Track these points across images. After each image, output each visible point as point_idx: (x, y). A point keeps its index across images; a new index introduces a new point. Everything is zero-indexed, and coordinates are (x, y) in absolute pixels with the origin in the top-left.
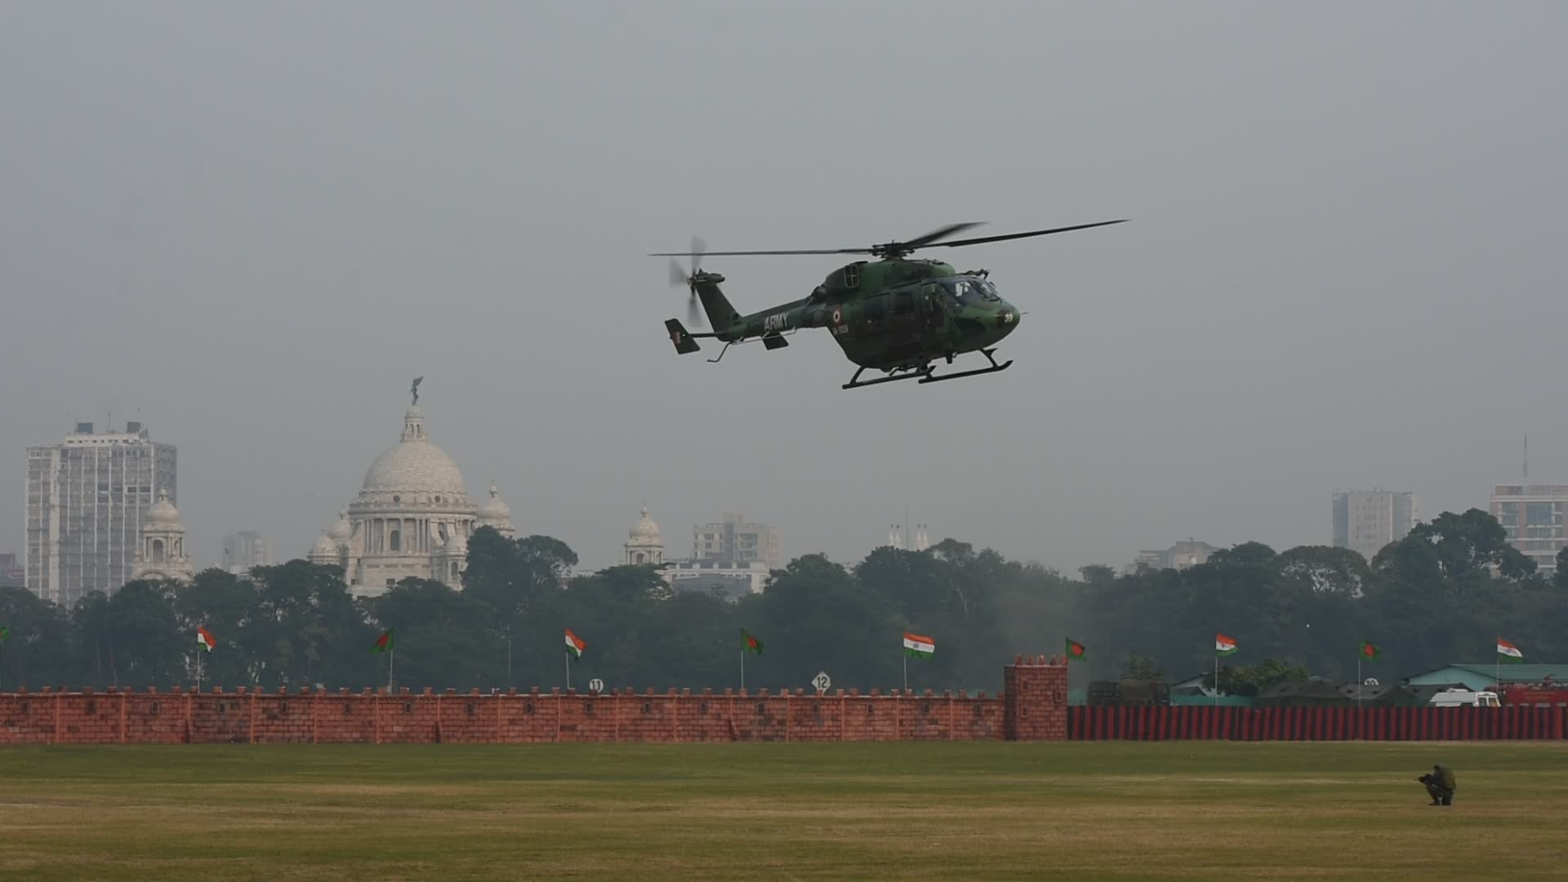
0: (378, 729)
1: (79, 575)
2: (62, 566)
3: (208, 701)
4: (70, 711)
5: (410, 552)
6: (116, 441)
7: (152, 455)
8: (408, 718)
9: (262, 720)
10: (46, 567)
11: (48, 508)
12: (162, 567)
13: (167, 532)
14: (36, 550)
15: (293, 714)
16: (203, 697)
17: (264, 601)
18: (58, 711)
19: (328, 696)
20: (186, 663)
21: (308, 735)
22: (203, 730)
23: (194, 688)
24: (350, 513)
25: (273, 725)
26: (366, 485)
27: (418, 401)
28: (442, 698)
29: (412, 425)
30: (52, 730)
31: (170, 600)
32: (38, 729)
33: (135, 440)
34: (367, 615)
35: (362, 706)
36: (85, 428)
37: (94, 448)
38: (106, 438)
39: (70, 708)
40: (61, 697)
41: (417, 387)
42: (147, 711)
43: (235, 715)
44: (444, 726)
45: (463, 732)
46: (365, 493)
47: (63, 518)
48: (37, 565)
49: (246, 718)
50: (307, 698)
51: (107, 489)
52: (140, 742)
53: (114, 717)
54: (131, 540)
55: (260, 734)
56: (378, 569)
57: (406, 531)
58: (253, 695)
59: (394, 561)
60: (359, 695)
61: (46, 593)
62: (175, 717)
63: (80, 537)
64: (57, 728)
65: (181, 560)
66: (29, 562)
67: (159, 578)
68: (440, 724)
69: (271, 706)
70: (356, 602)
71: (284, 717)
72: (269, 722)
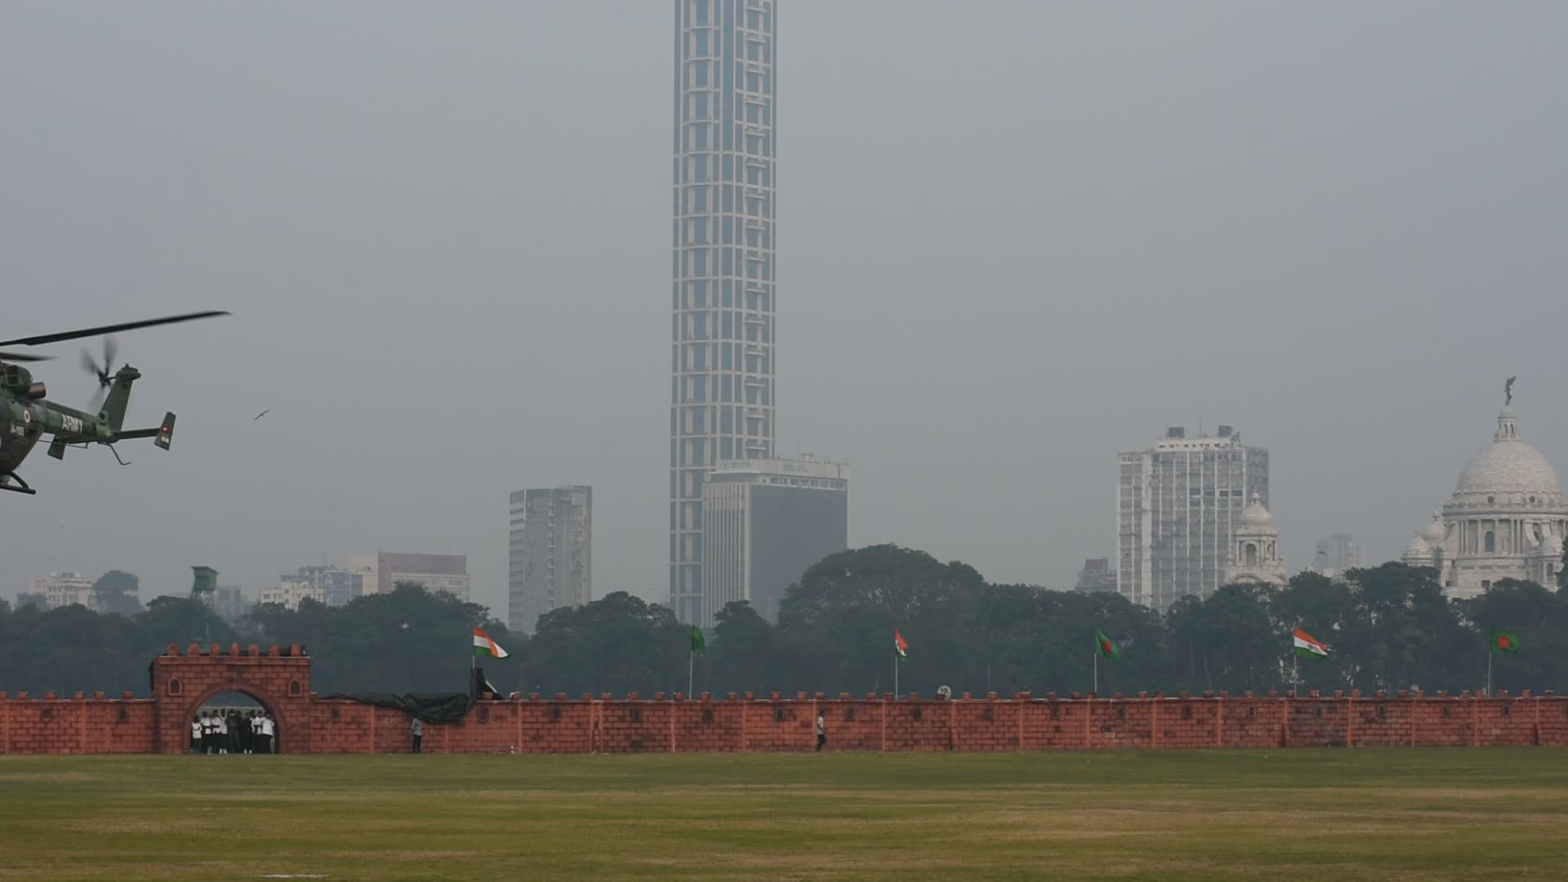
0: (1477, 733)
1: (1172, 579)
2: (1155, 572)
3: (1305, 705)
4: (1167, 716)
5: (1505, 554)
6: (1208, 445)
7: (1244, 458)
8: (1507, 721)
9: (1359, 724)
10: (1138, 572)
11: (1139, 513)
12: (1255, 571)
13: (1260, 535)
14: (1128, 555)
15: (1391, 717)
16: (1300, 701)
17: (1358, 604)
18: (1154, 716)
19: (1426, 699)
20: (1280, 667)
21: (1405, 739)
22: (1301, 734)
23: (1290, 692)
24: (1444, 515)
25: (1370, 729)
26: (1460, 486)
27: (1512, 400)
28: (1541, 701)
29: (1506, 426)
30: (1149, 734)
31: (1264, 603)
32: (1135, 734)
33: (1227, 444)
34: (1462, 617)
35: (1461, 709)
36: (1176, 433)
37: (1186, 452)
38: (1198, 442)
39: (1166, 713)
40: (1158, 702)
41: (1511, 387)
42: (1244, 715)
43: (1331, 719)
44: (1543, 729)
45: (1562, 735)
46: (1459, 494)
47: (1155, 523)
48: (1130, 570)
49: (1344, 722)
50: (1404, 701)
51: (1199, 493)
52: (1237, 746)
53: (1210, 722)
54: (1223, 545)
55: (1357, 738)
56: (1471, 571)
57: (1501, 532)
58: (1350, 698)
59: (1489, 562)
60: (1457, 698)
61: (1138, 598)
62: (1272, 721)
63: (1172, 542)
64: (1154, 734)
65: (1275, 563)
66: (1122, 567)
67: (1253, 581)
68: (1539, 727)
69: (1368, 709)
70: (1450, 605)
71: (1381, 721)
72: (1367, 726)
